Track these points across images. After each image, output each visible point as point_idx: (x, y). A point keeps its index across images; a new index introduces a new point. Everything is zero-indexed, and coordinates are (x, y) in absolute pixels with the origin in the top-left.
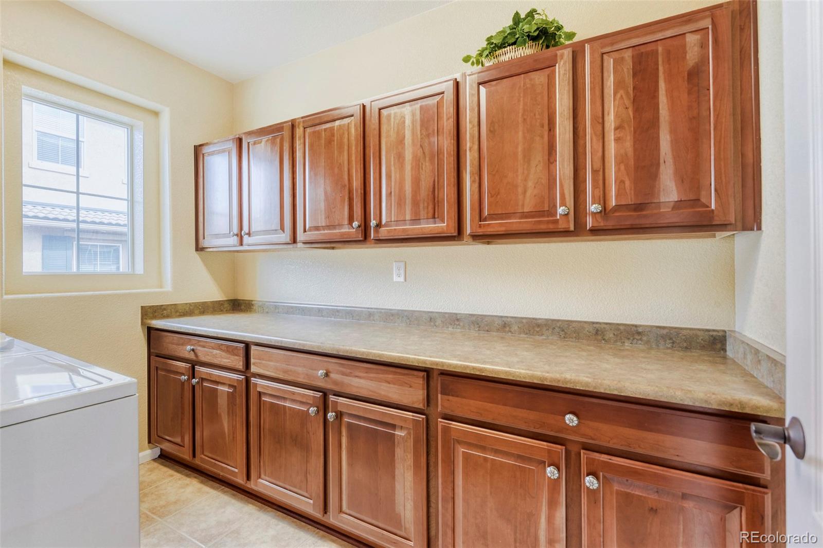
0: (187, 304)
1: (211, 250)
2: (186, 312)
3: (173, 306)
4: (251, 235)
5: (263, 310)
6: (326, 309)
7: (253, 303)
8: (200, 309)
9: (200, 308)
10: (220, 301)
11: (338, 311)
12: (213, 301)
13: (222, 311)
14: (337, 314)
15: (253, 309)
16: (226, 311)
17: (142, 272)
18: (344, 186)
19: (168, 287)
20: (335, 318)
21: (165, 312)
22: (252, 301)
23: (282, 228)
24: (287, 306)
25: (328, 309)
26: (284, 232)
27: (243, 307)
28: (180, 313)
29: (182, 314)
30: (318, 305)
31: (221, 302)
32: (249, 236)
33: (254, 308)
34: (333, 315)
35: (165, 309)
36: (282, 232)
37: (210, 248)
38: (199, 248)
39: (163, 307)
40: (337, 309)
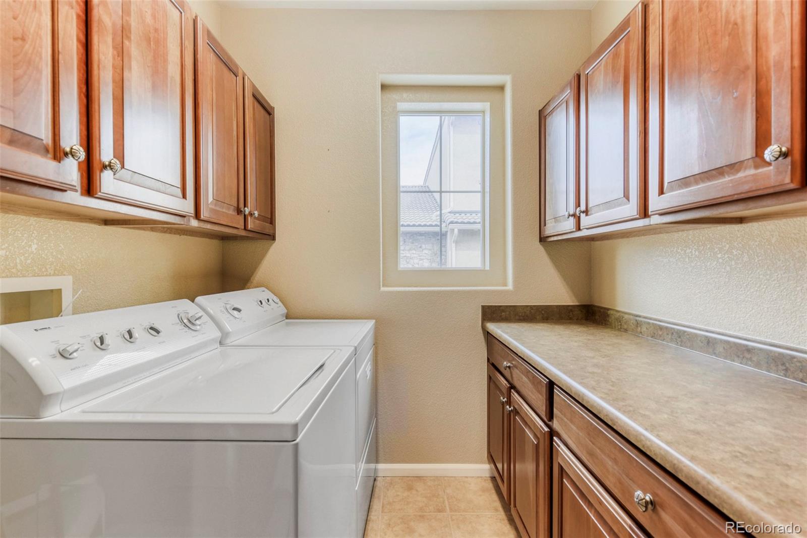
0: (527, 306)
1: (555, 238)
2: (527, 316)
3: (511, 308)
4: (589, 213)
5: (621, 325)
6: (721, 341)
7: (609, 312)
8: (543, 314)
9: (543, 312)
10: (569, 306)
11: (749, 350)
12: (560, 306)
13: (571, 319)
14: (748, 356)
15: (608, 321)
16: (577, 319)
17: (488, 269)
18: (744, 71)
19: (510, 287)
20: (741, 363)
21: (503, 313)
22: (608, 309)
23: (627, 196)
24: (653, 324)
25: (728, 342)
26: (629, 201)
27: (597, 317)
28: (520, 316)
29: (522, 318)
30: (707, 331)
31: (570, 308)
32: (587, 215)
33: (610, 320)
34: (738, 357)
35: (503, 311)
36: (626, 200)
37: (551, 236)
38: (543, 239)
39: (501, 308)
40: (747, 346)
